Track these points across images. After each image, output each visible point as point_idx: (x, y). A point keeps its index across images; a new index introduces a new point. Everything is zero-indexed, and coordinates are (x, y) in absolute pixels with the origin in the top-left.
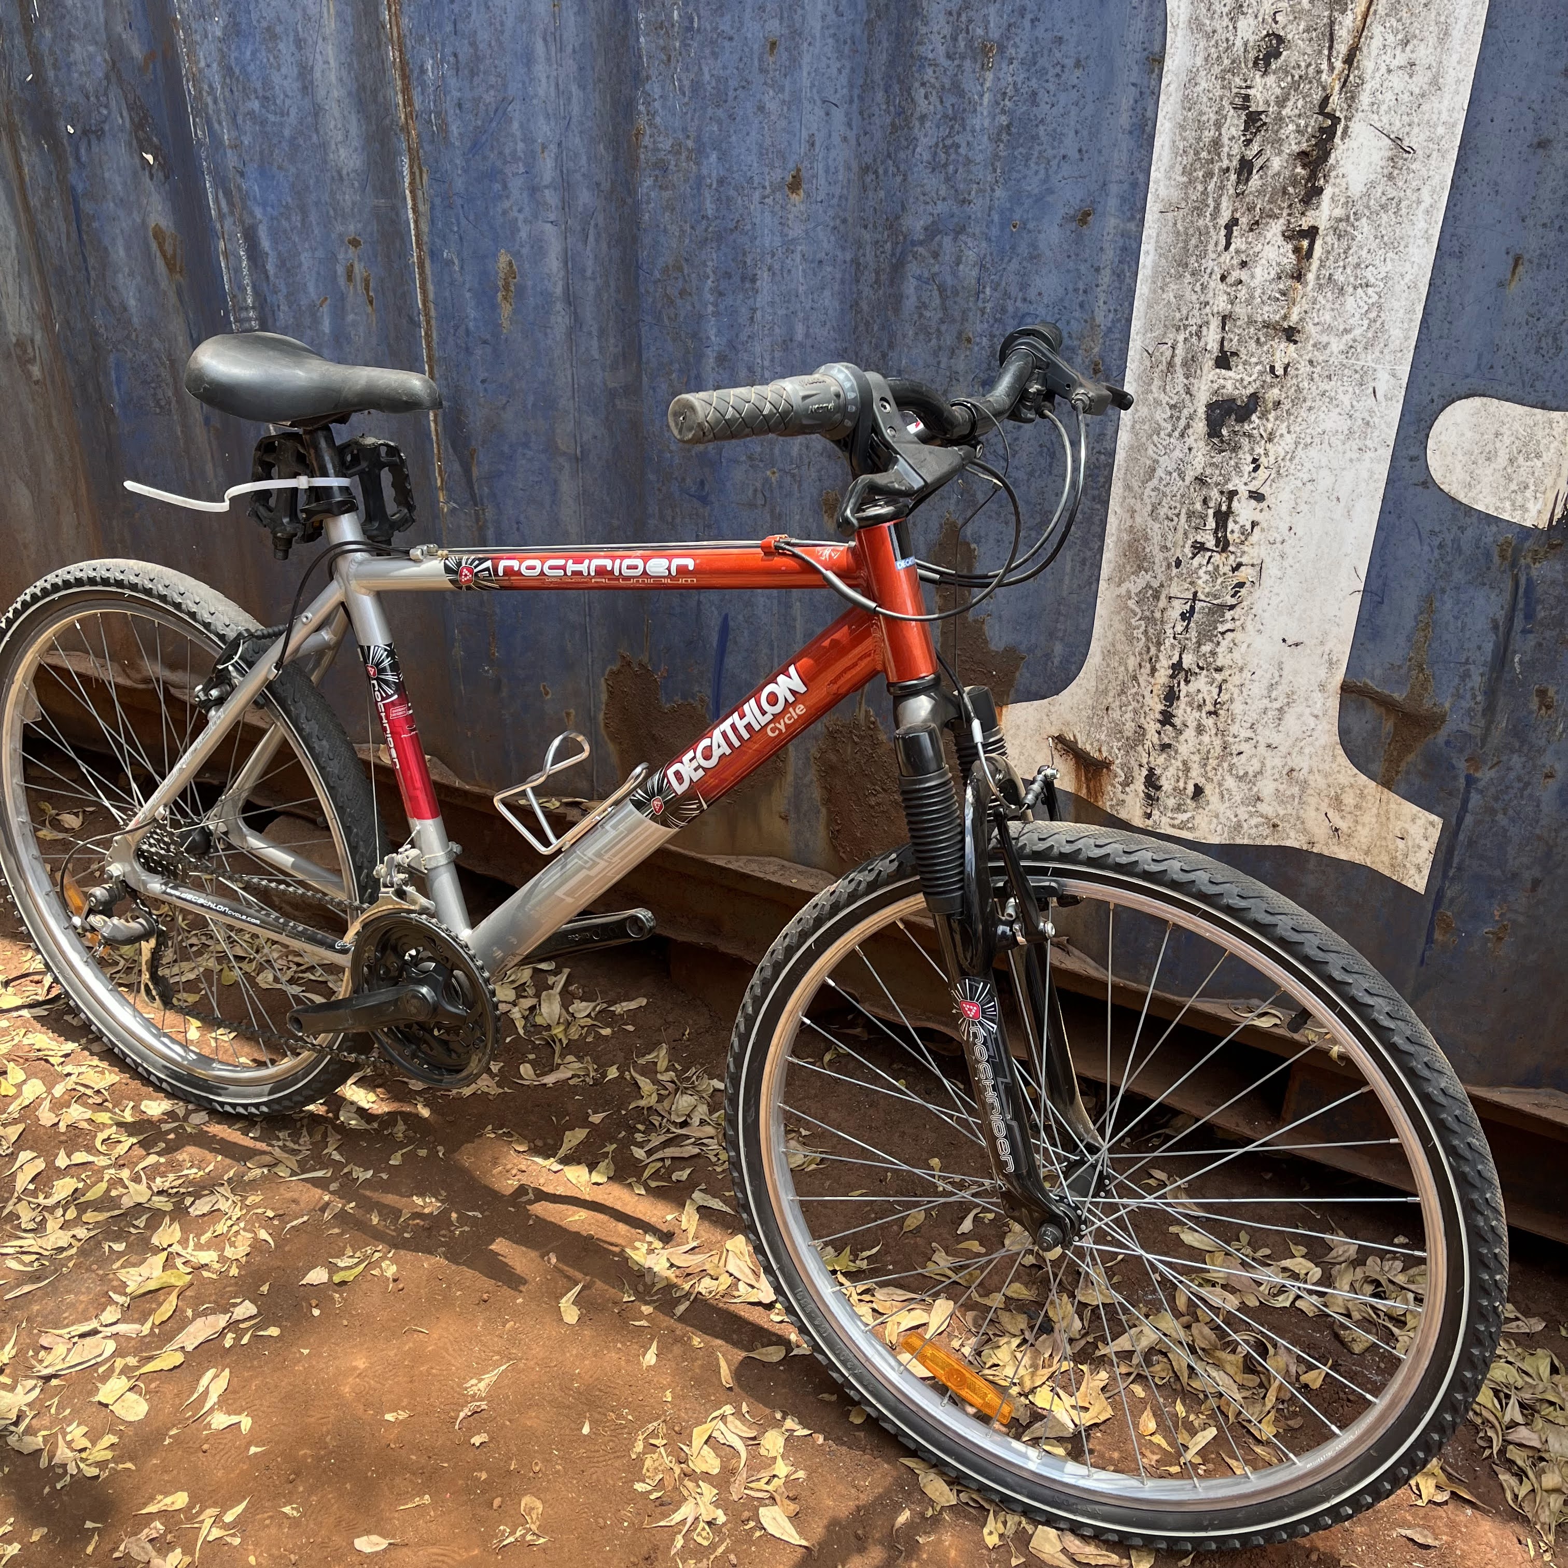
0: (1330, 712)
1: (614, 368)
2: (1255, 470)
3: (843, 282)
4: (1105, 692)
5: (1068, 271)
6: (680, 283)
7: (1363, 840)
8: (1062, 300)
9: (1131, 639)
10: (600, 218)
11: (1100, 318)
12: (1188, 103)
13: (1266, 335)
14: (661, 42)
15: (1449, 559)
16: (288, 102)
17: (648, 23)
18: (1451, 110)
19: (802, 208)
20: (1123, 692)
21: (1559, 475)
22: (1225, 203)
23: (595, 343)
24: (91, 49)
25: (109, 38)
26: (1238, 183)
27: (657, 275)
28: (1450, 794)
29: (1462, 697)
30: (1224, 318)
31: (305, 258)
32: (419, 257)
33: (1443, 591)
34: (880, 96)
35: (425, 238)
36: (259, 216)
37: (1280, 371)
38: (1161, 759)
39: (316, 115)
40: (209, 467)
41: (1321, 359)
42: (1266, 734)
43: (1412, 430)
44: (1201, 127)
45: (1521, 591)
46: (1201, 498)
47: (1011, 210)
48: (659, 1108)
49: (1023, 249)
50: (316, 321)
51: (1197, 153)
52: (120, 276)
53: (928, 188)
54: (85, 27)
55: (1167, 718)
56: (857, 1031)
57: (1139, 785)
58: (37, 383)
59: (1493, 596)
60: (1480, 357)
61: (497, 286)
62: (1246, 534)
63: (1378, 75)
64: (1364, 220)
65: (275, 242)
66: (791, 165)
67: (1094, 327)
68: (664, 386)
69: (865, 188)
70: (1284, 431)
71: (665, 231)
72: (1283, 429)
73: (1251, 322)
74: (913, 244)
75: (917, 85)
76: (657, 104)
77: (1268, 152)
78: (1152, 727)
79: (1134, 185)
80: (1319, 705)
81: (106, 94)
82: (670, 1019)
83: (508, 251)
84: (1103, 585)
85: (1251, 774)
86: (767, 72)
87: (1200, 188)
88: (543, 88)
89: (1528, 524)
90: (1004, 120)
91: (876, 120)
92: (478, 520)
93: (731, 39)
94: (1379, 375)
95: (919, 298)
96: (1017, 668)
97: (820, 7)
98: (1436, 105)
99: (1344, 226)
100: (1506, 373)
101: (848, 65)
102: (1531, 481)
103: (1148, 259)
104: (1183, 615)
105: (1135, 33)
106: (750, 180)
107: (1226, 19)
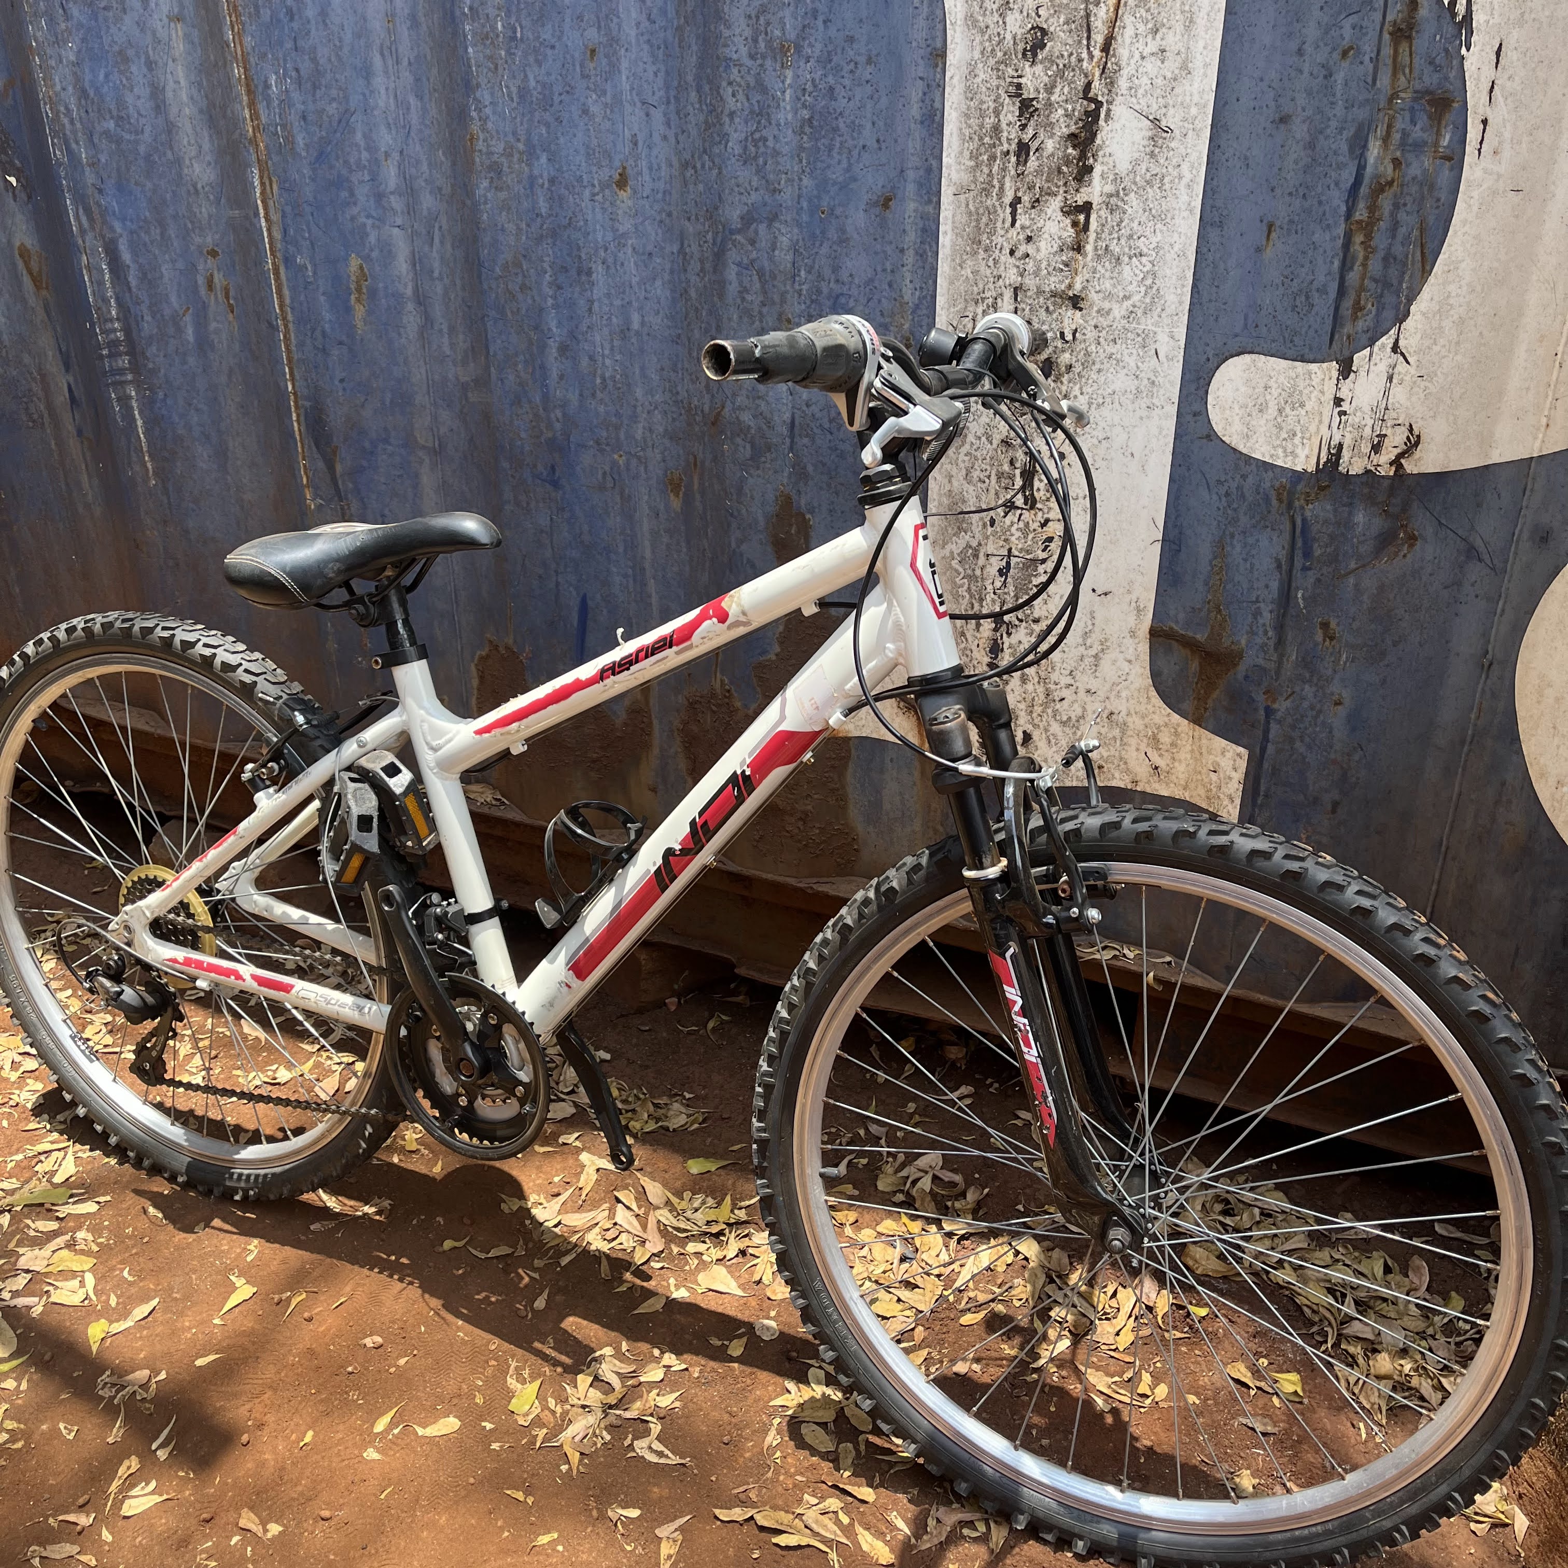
0: (1142, 657)
1: (464, 362)
3: (672, 272)
5: (876, 253)
6: (520, 279)
7: (1181, 776)
8: (871, 280)
9: (957, 597)
10: (444, 220)
11: (907, 298)
12: (970, 93)
13: (1054, 304)
14: (488, 52)
15: (1235, 506)
16: (142, 121)
17: (475, 34)
18: (1202, 93)
19: (630, 203)
21: (1321, 422)
22: (1008, 184)
23: (446, 340)
26: (1018, 163)
27: (498, 272)
28: (1253, 726)
29: (1256, 634)
30: (1016, 289)
31: (166, 271)
32: (274, 264)
33: (1232, 536)
34: (693, 95)
35: (279, 246)
36: (119, 230)
37: (1069, 337)
39: (170, 132)
40: (84, 478)
41: (1105, 324)
42: (1085, 680)
43: (1193, 387)
44: (982, 117)
45: (1298, 531)
46: (1007, 460)
47: (819, 197)
49: (832, 234)
50: (180, 330)
51: (981, 139)
53: (741, 180)
56: (740, 999)
59: (1275, 538)
60: (1246, 319)
61: (349, 288)
63: (1133, 62)
64: (1133, 195)
65: (135, 254)
66: (617, 163)
67: (903, 304)
68: (511, 377)
69: (685, 183)
70: (1077, 393)
71: (503, 230)
73: (1040, 292)
74: (732, 232)
75: (724, 84)
76: (488, 111)
77: (1042, 135)
79: (929, 170)
80: (1131, 650)
83: (358, 255)
85: (1074, 719)
86: (588, 77)
87: (986, 170)
88: (383, 101)
89: (1299, 468)
90: (806, 114)
91: (691, 118)
92: (343, 515)
93: (553, 47)
94: (1159, 337)
95: (741, 283)
97: (634, 15)
98: (1187, 88)
99: (1115, 201)
100: (1269, 331)
101: (663, 68)
102: (1298, 429)
103: (946, 239)
104: (1000, 571)
105: (919, 31)
106: (580, 179)
107: (996, 15)
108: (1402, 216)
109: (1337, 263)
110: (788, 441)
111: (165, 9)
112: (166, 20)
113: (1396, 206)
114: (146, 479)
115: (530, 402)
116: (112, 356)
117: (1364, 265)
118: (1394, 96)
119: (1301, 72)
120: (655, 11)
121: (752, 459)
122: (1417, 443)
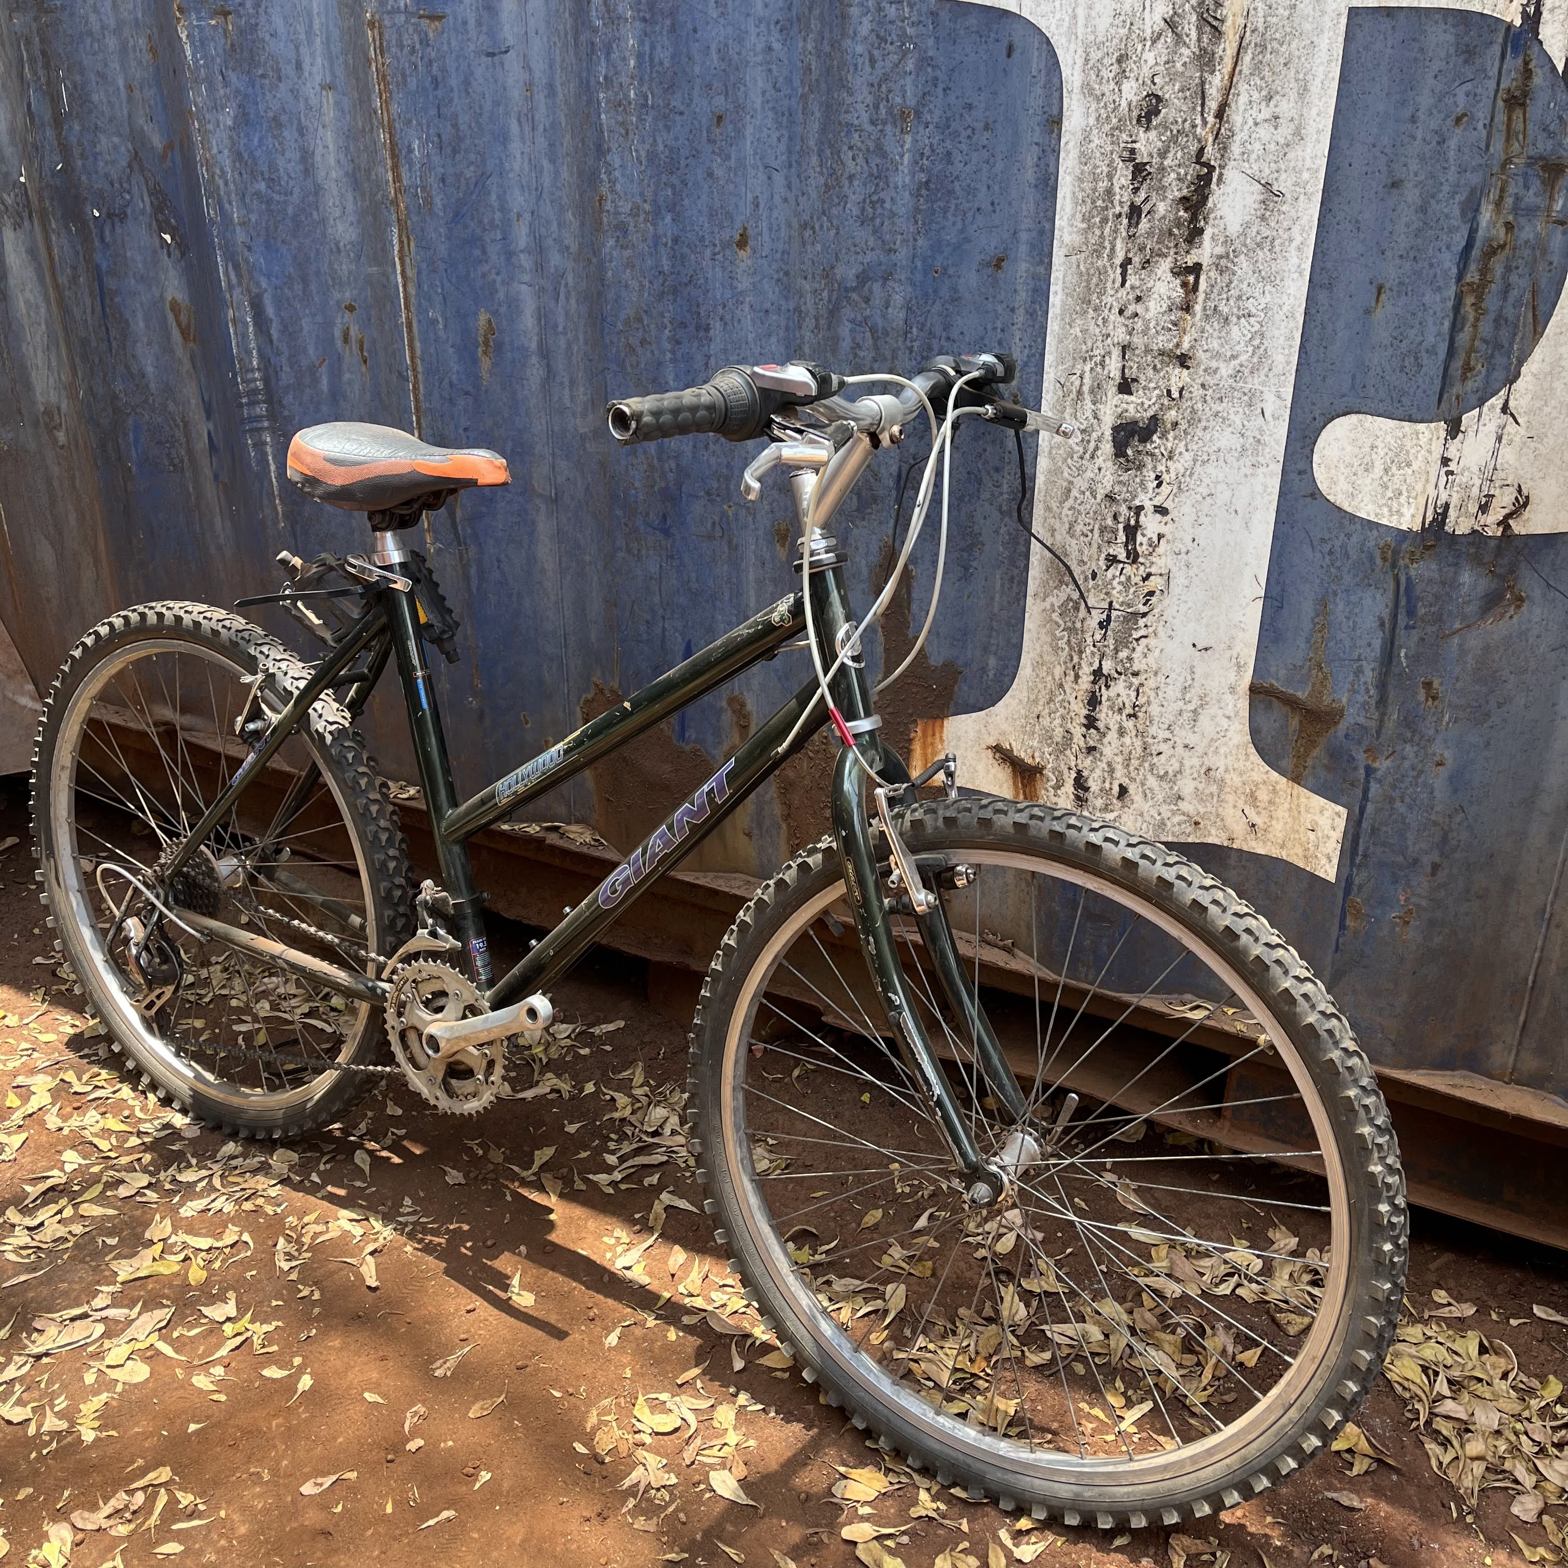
0: (1241, 713)
1: (584, 415)
2: (1159, 486)
3: (787, 328)
4: (1036, 701)
5: (987, 312)
6: (640, 334)
7: (1278, 834)
9: (1056, 649)
10: (570, 277)
12: (1085, 158)
13: (1162, 362)
14: (620, 119)
15: (1338, 564)
16: (291, 183)
17: (608, 102)
18: (1314, 158)
19: (749, 262)
20: (1051, 700)
21: (1427, 481)
22: (1119, 245)
23: (567, 392)
24: (116, 140)
25: (132, 130)
26: (1130, 226)
27: (620, 326)
28: (1352, 785)
29: (1358, 692)
30: (1124, 348)
31: (306, 323)
32: (407, 318)
33: (1335, 594)
34: (814, 160)
35: (413, 300)
36: (264, 285)
37: (1176, 395)
38: (1088, 761)
39: (316, 194)
40: (218, 520)
41: (1212, 382)
42: (1183, 735)
43: (1299, 445)
44: (1096, 180)
45: (1402, 590)
46: (1111, 515)
47: (933, 258)
48: (633, 1119)
49: (945, 292)
50: (315, 381)
51: (1093, 202)
52: (139, 345)
53: (857, 240)
54: (111, 121)
55: (1091, 723)
57: (1069, 787)
58: (62, 447)
59: (1378, 596)
60: (1354, 378)
61: (477, 341)
62: (1153, 546)
63: (1246, 127)
64: (1242, 257)
65: (278, 309)
66: (738, 225)
69: (804, 244)
70: (1183, 450)
71: (627, 286)
72: (1181, 447)
73: (1148, 351)
74: (847, 290)
75: (845, 148)
77: (1154, 198)
78: (1078, 731)
79: (1042, 232)
80: (1230, 707)
81: (129, 181)
82: (647, 1039)
83: (487, 310)
84: (1029, 600)
85: (1171, 773)
86: (714, 142)
87: (1098, 232)
88: (517, 164)
89: (1404, 527)
90: (923, 177)
91: (812, 181)
92: (461, 559)
93: (681, 113)
94: (1265, 397)
95: (853, 340)
96: (956, 682)
97: (760, 84)
98: (1300, 153)
99: (1224, 264)
100: (1377, 391)
101: (786, 134)
102: (1404, 488)
103: (1056, 299)
104: (1100, 623)
105: (1036, 99)
106: (702, 239)
107: (1112, 83)
108: (1514, 278)
109: (1447, 324)
110: (894, 493)
111: (318, 79)
112: (318, 88)
113: (1508, 269)
114: (276, 522)
115: (645, 452)
116: (252, 404)
117: (1475, 326)
118: (1508, 161)
119: (1415, 139)
120: (781, 79)
121: (858, 510)
122: (1526, 504)
